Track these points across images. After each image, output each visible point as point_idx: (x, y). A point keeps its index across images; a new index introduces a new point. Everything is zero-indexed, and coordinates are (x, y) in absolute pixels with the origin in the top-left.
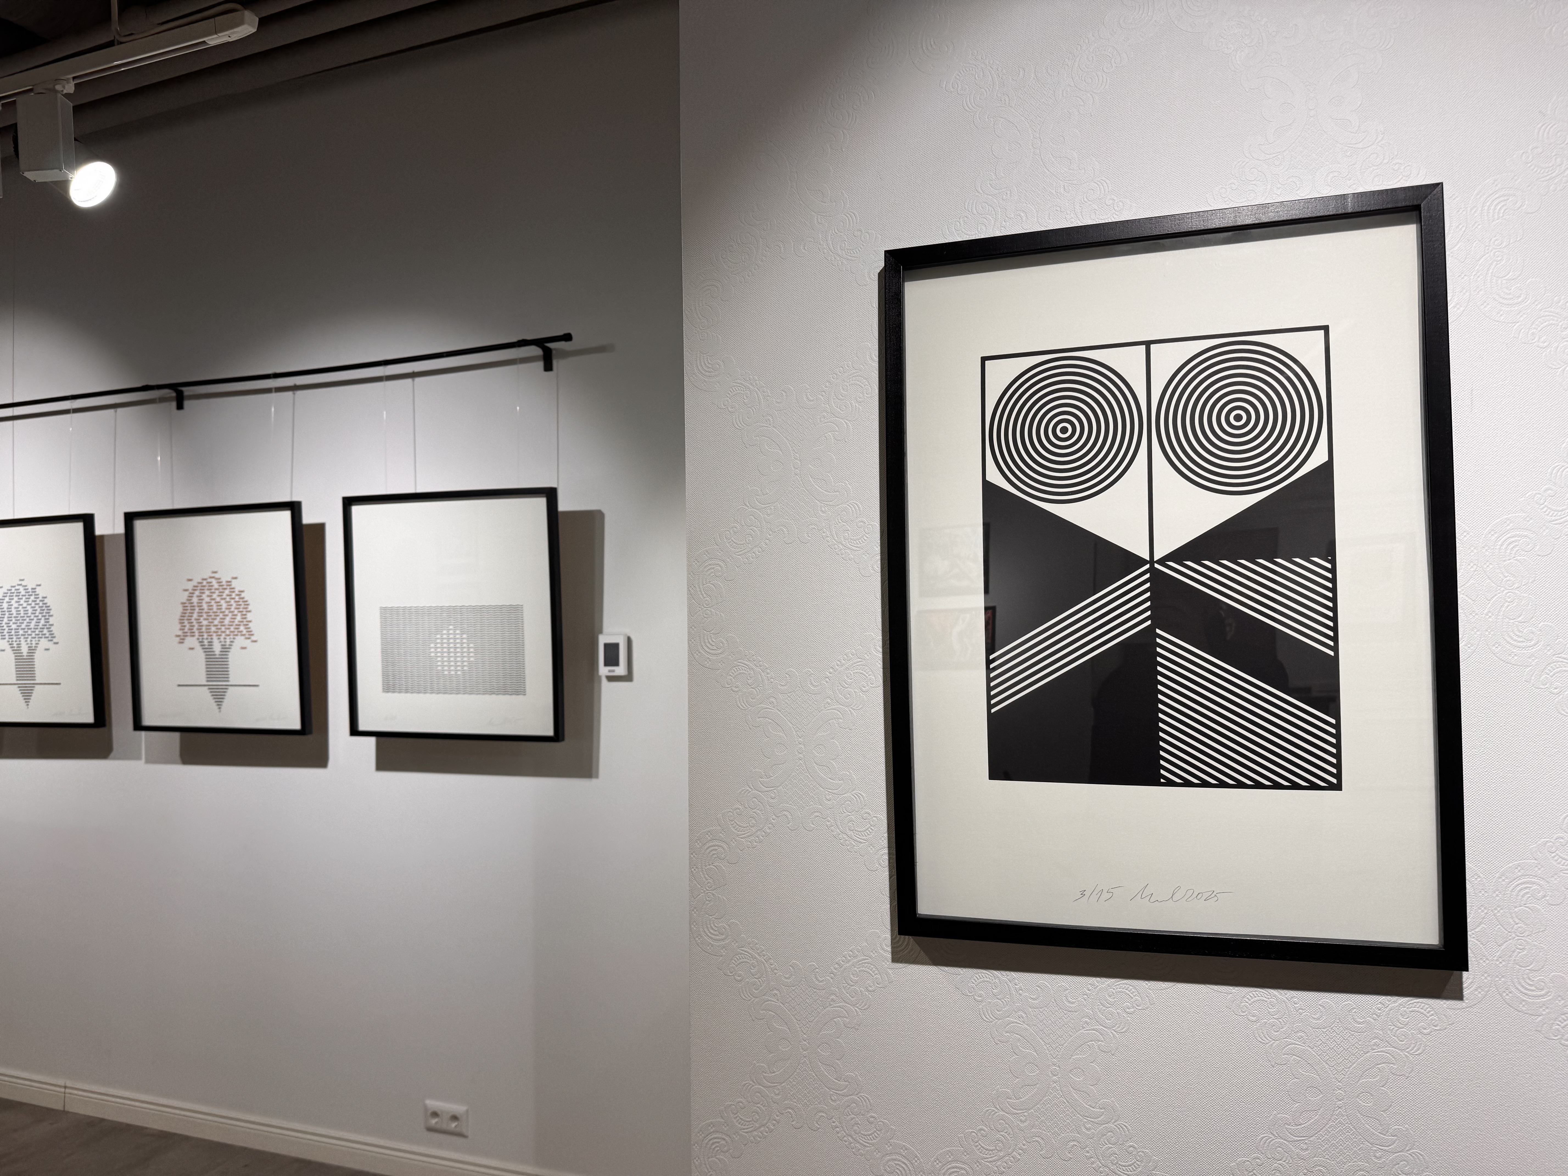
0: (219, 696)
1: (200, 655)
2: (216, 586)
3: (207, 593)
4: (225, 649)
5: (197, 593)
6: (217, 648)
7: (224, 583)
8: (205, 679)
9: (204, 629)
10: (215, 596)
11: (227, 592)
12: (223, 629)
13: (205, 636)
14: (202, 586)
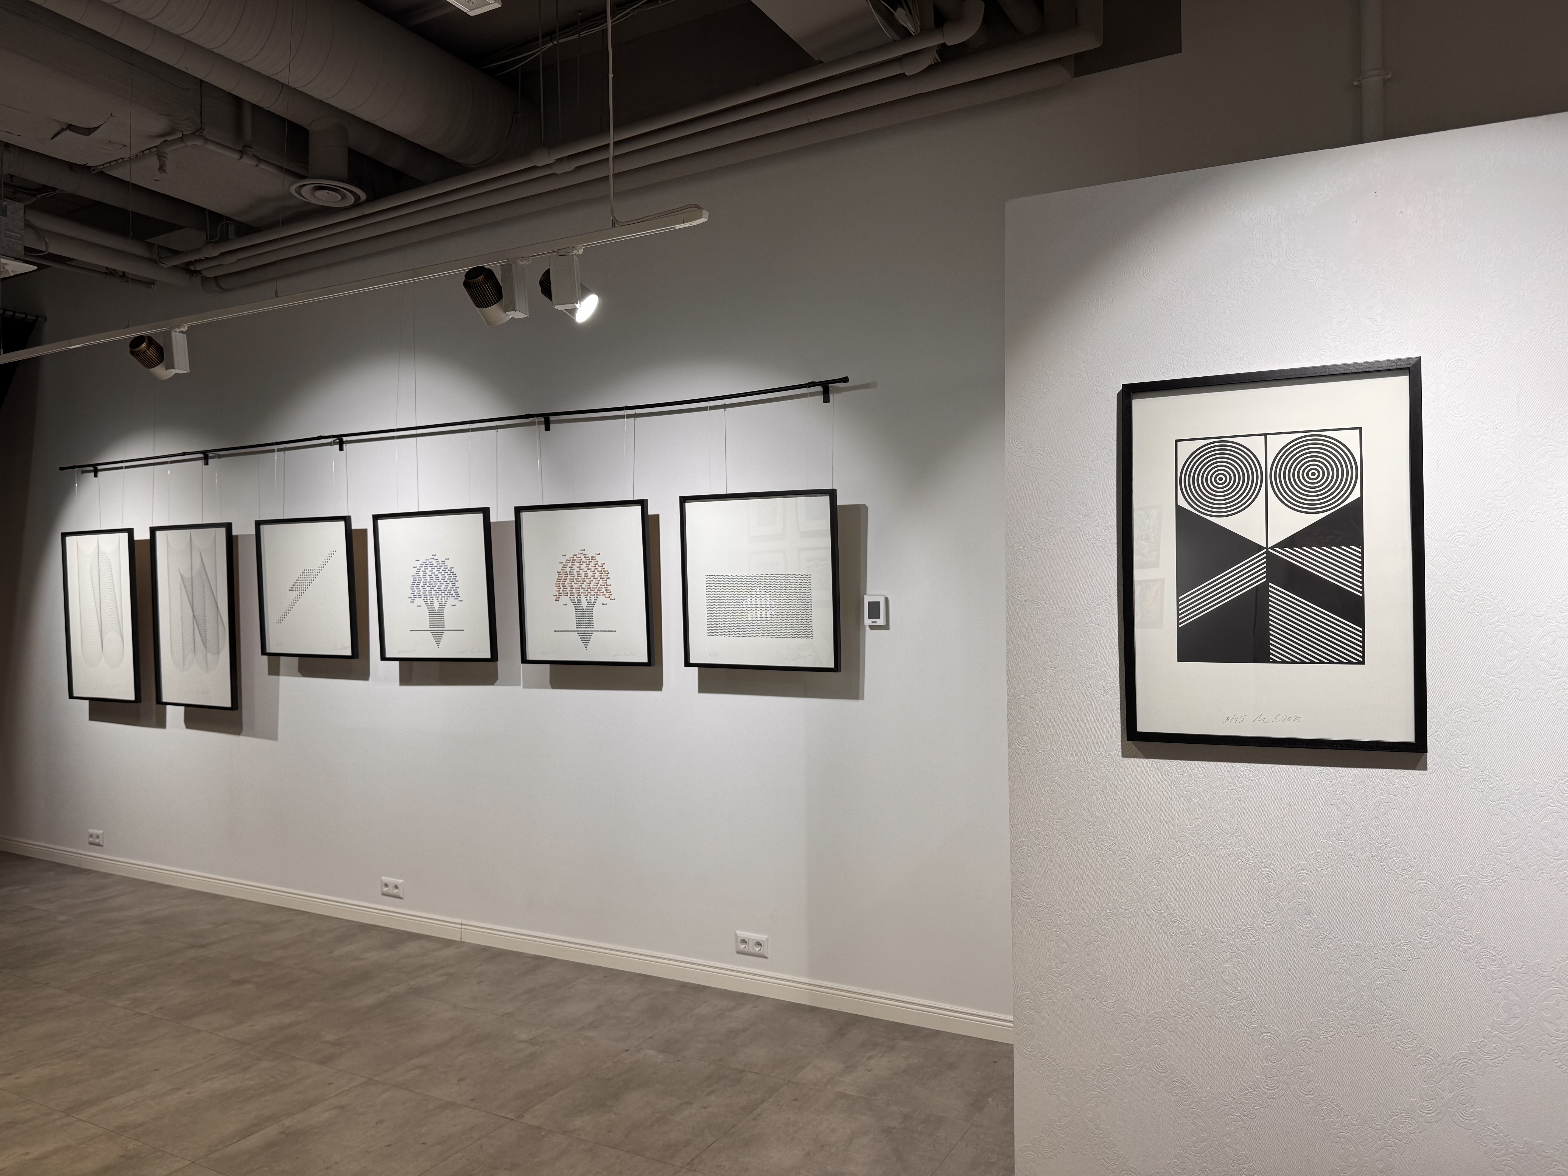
0: (585, 638)
1: (572, 610)
2: (584, 560)
3: (577, 564)
4: (591, 605)
5: (569, 565)
6: (584, 604)
7: (590, 558)
8: (576, 627)
9: (574, 590)
10: (583, 567)
11: (592, 564)
12: (589, 590)
13: (576, 596)
14: (572, 560)
